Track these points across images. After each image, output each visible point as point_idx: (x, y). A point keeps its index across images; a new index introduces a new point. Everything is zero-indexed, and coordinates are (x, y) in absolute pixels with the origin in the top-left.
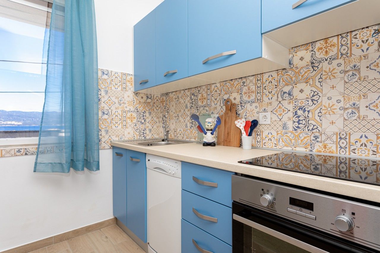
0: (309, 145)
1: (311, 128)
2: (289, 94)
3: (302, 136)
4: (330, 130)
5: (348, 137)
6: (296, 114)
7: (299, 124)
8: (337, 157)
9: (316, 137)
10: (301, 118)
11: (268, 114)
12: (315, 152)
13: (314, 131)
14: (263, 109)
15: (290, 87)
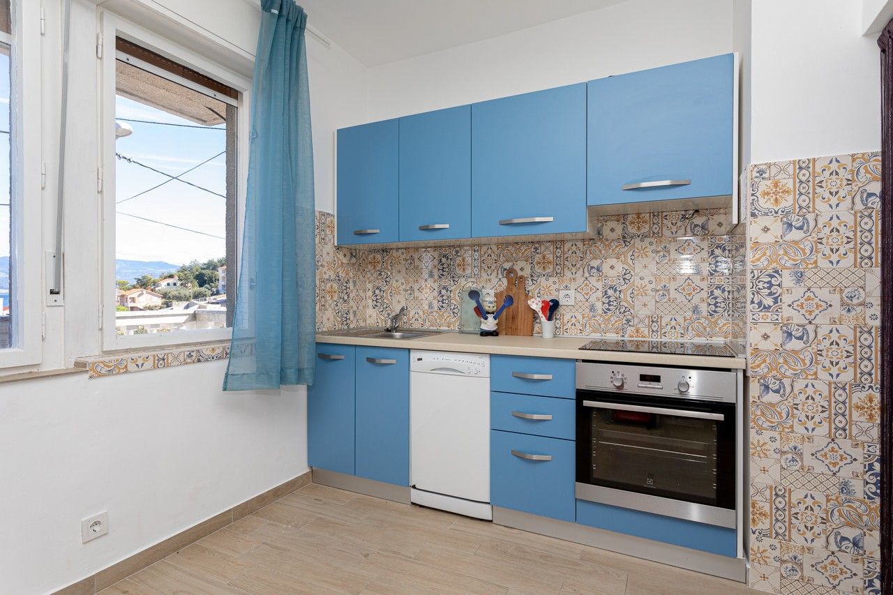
0: (620, 330)
1: (622, 310)
2: (598, 270)
3: (613, 319)
4: (643, 313)
5: (659, 320)
6: (606, 294)
7: (610, 305)
8: (649, 342)
9: (628, 321)
10: (611, 299)
11: (572, 293)
12: (627, 338)
13: (626, 314)
14: (564, 285)
15: (599, 261)
